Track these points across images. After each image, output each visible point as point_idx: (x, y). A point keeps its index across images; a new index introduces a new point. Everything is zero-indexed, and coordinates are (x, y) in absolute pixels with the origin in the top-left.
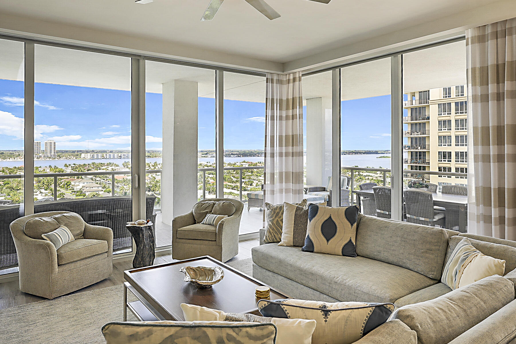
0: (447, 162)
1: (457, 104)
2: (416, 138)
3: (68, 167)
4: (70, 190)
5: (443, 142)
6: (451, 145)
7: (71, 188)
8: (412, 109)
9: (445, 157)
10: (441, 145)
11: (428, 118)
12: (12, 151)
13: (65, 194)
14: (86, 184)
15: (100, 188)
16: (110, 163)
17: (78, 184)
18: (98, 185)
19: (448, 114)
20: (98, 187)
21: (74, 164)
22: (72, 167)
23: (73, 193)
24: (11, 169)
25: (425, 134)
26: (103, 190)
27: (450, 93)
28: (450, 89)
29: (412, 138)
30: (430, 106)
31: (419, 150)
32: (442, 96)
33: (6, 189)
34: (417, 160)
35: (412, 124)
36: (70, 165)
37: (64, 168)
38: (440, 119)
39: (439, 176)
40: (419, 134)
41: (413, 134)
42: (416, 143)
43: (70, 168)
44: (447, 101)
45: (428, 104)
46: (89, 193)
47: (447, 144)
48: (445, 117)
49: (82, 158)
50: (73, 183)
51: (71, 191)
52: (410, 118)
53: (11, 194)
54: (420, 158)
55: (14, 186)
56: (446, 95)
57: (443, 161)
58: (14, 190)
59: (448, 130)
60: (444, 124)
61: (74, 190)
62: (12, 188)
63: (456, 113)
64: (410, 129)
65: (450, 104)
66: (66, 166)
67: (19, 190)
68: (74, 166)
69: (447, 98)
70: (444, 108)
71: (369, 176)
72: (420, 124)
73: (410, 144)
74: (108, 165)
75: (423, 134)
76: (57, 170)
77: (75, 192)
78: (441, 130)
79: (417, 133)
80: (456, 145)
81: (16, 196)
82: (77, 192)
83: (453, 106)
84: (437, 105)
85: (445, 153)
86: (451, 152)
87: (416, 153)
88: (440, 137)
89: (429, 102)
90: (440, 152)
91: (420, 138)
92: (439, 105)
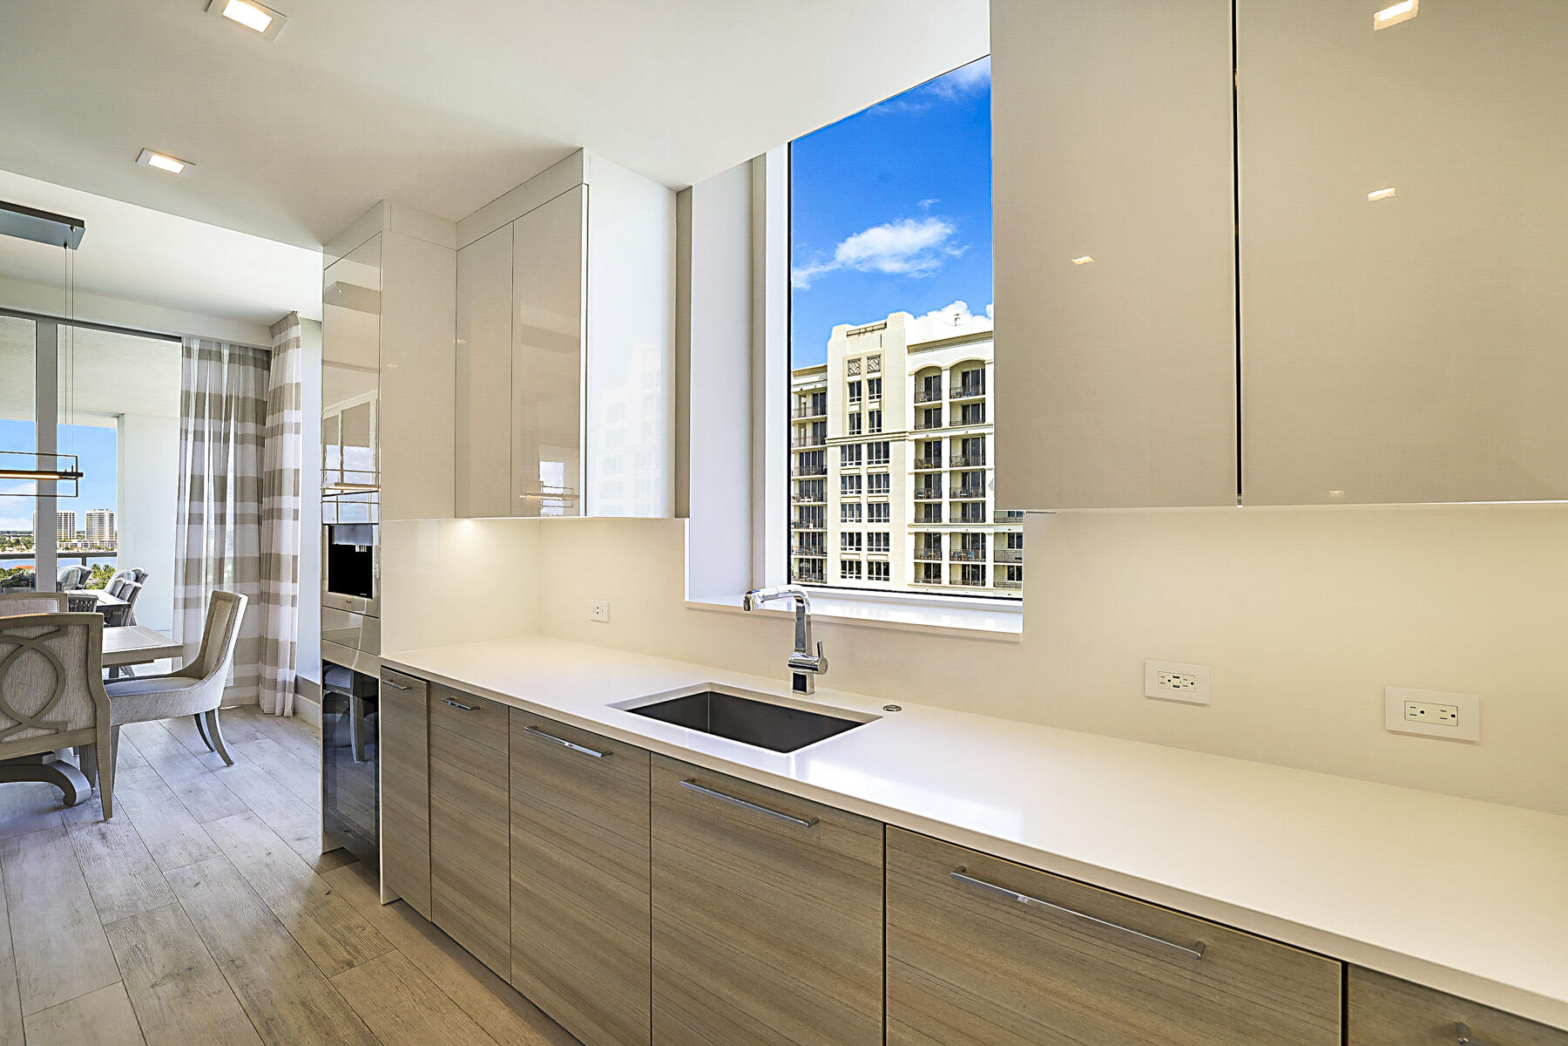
0: (854, 551)
1: (870, 445)
2: (808, 508)
5: (849, 514)
6: (861, 521)
8: (802, 454)
10: (846, 521)
11: (826, 472)
19: (856, 465)
25: (822, 501)
27: (859, 427)
28: (859, 419)
29: (802, 508)
30: (828, 449)
31: (812, 529)
32: (848, 431)
34: (809, 549)
38: (844, 472)
40: (813, 500)
41: (804, 500)
42: (808, 516)
44: (855, 441)
45: (825, 446)
47: (854, 519)
48: (851, 470)
52: (798, 471)
54: (814, 545)
56: (854, 429)
57: (848, 549)
59: (856, 492)
60: (851, 482)
63: (869, 463)
64: (799, 491)
65: (859, 446)
69: (856, 435)
70: (851, 452)
72: (813, 481)
73: (798, 519)
75: (819, 500)
78: (846, 493)
79: (810, 498)
80: (868, 520)
83: (864, 449)
84: (839, 448)
85: (851, 535)
86: (860, 533)
87: (808, 533)
88: (843, 506)
89: (827, 442)
90: (843, 534)
91: (814, 508)
92: (843, 447)
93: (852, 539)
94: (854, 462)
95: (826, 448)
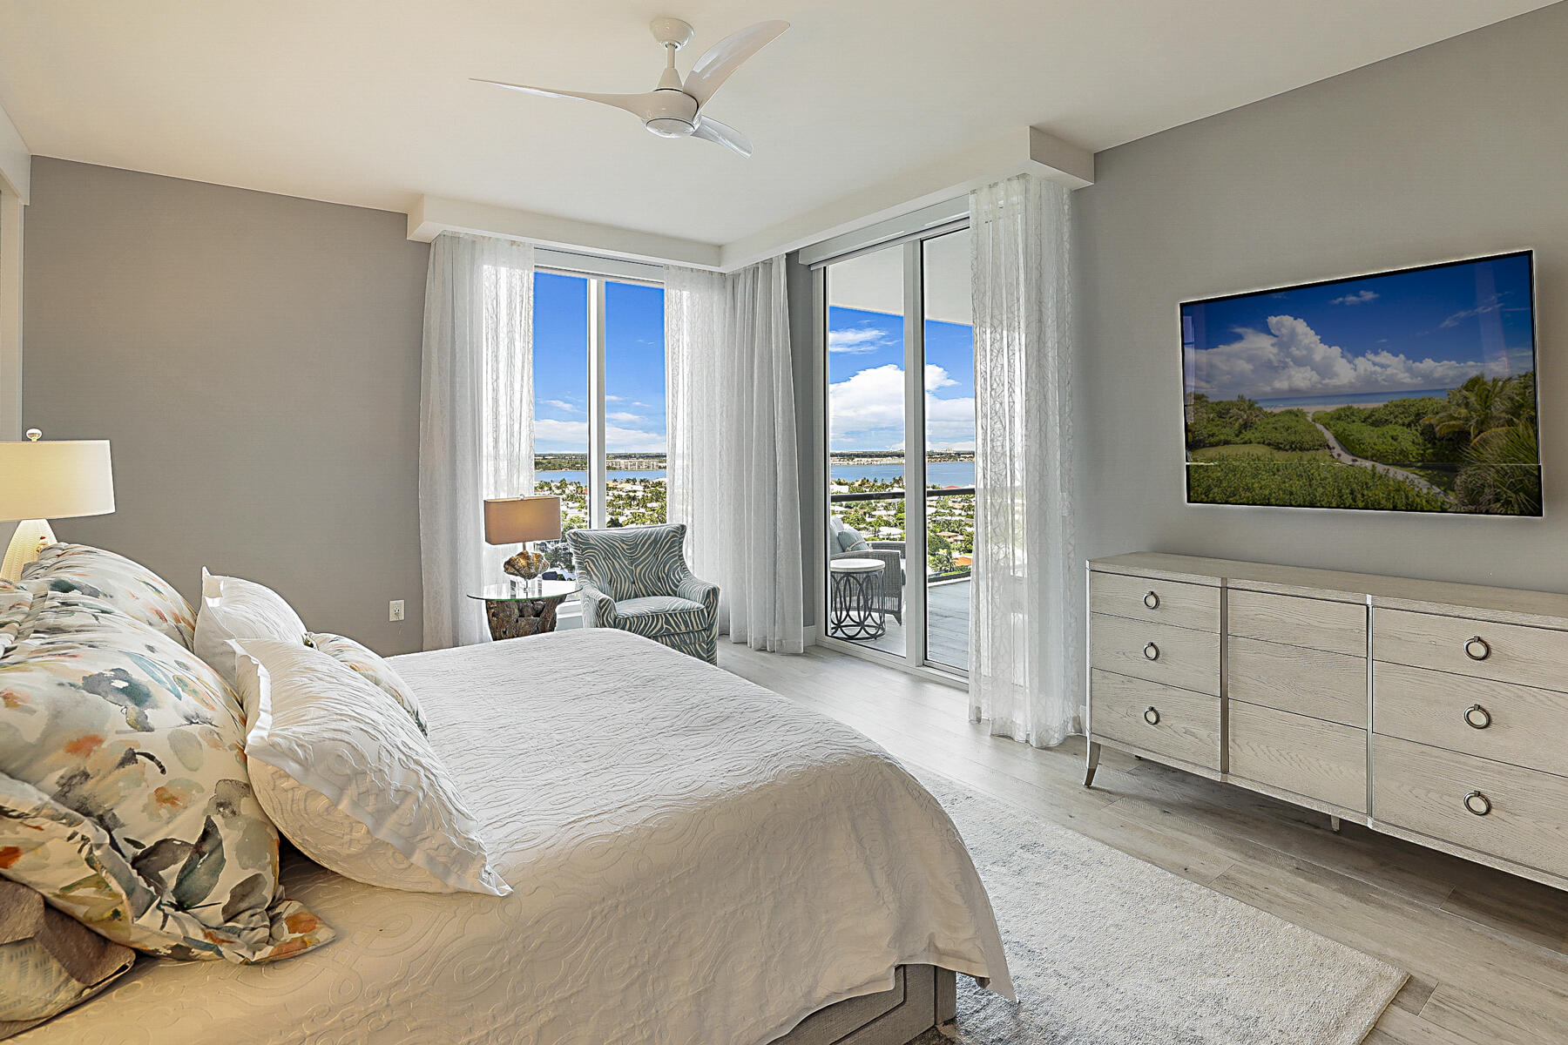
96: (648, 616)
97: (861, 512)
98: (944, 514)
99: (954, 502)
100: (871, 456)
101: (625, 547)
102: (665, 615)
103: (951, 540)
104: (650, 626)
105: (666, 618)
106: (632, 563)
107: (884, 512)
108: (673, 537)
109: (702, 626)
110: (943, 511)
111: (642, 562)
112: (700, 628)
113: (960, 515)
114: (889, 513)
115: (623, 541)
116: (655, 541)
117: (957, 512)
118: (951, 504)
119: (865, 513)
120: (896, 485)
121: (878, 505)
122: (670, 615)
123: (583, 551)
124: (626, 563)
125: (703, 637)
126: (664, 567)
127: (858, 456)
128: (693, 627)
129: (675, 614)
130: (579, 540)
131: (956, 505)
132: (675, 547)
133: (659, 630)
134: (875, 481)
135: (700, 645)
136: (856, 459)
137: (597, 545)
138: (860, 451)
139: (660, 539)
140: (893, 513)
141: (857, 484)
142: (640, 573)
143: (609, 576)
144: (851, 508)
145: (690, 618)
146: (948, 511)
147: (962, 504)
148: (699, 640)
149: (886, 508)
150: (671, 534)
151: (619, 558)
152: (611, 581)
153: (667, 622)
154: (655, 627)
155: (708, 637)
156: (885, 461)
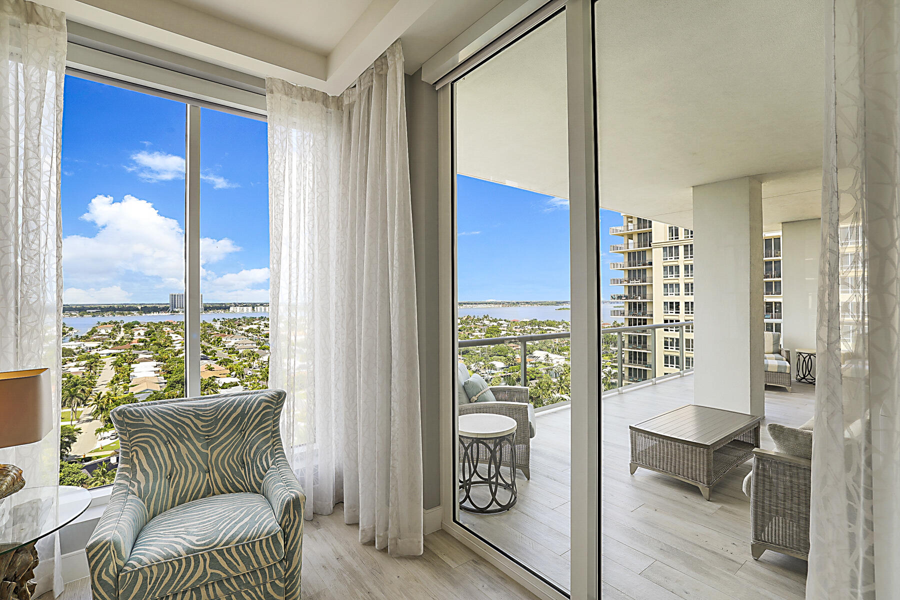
0: (674, 314)
1: (686, 246)
2: (635, 287)
3: (216, 321)
4: (221, 346)
5: (670, 290)
6: (679, 294)
7: (222, 345)
8: (629, 253)
9: (672, 307)
10: (667, 295)
11: (651, 264)
12: (156, 304)
13: (216, 352)
14: (238, 340)
15: (255, 345)
16: (262, 317)
17: (230, 340)
18: (252, 342)
19: (675, 259)
20: (252, 344)
21: (223, 319)
22: (221, 321)
23: (225, 350)
24: (157, 324)
25: (646, 282)
26: (258, 347)
27: (677, 234)
28: (677, 230)
29: (629, 287)
30: (653, 249)
31: (639, 300)
32: (668, 238)
33: (154, 345)
34: (636, 312)
35: (629, 271)
36: (218, 320)
37: (213, 323)
38: (666, 264)
39: (665, 330)
40: (639, 282)
41: (631, 282)
42: (635, 292)
43: (219, 323)
44: (674, 243)
45: (648, 248)
46: (243, 350)
47: (674, 293)
48: (672, 262)
49: (230, 312)
50: (224, 340)
51: (222, 348)
52: (627, 264)
53: (160, 352)
54: (640, 310)
55: (162, 342)
56: (672, 236)
57: (669, 312)
58: (162, 346)
59: (676, 276)
60: (672, 270)
61: (226, 347)
62: (159, 345)
63: (685, 258)
64: (627, 277)
65: (677, 247)
66: (215, 320)
67: (167, 347)
68: (223, 320)
69: (674, 240)
70: (671, 251)
71: (550, 330)
72: (639, 270)
73: (627, 294)
74: (260, 319)
75: (643, 282)
76: (206, 325)
77: (227, 349)
78: (667, 277)
79: (636, 280)
80: (685, 294)
81: (164, 354)
82: (230, 349)
83: (681, 249)
84: (662, 249)
85: (671, 303)
86: (679, 303)
87: (635, 303)
88: (665, 286)
89: (652, 245)
90: (665, 303)
91: (639, 287)
92: (665, 248)
93: (674, 306)
94: (673, 257)
95: (652, 249)
96: (180, 561)
97: (467, 333)
98: (510, 335)
99: (516, 328)
100: (472, 304)
101: (199, 424)
102: (209, 553)
103: (515, 348)
104: (183, 577)
105: (213, 558)
106: (208, 444)
107: (479, 334)
108: (264, 409)
109: (273, 558)
110: (510, 333)
111: (221, 443)
112: (272, 562)
113: (519, 335)
114: (481, 334)
115: (197, 416)
116: (243, 415)
117: (518, 333)
118: (514, 329)
119: (469, 334)
120: (485, 319)
121: (476, 329)
122: (220, 552)
123: (130, 437)
124: (199, 445)
125: (278, 572)
126: (251, 448)
127: (465, 304)
128: (259, 563)
129: (229, 550)
130: (127, 420)
131: (517, 330)
132: (268, 420)
133: (199, 580)
134: (474, 317)
135: (273, 584)
136: (464, 305)
137: (154, 426)
138: (466, 301)
139: (248, 412)
140: (484, 334)
141: (464, 319)
142: (217, 459)
143: (169, 468)
144: (461, 331)
145: (253, 551)
146: (513, 333)
147: (521, 329)
148: (271, 576)
149: (480, 331)
150: (264, 405)
151: (190, 439)
152: (170, 475)
153: (214, 564)
154: (192, 576)
155: (286, 571)
156: (479, 306)
